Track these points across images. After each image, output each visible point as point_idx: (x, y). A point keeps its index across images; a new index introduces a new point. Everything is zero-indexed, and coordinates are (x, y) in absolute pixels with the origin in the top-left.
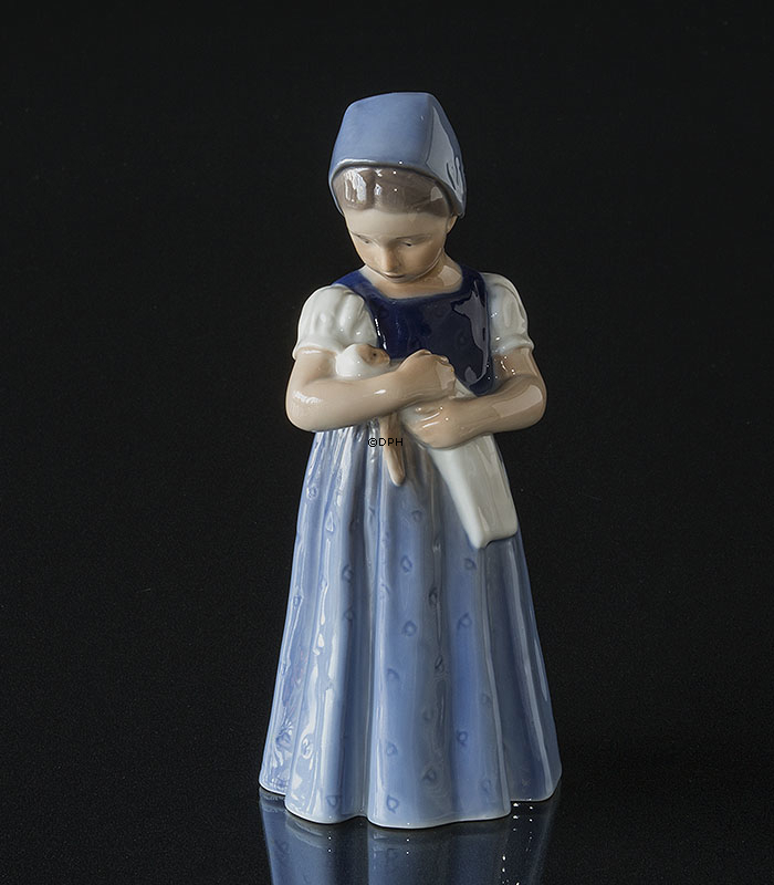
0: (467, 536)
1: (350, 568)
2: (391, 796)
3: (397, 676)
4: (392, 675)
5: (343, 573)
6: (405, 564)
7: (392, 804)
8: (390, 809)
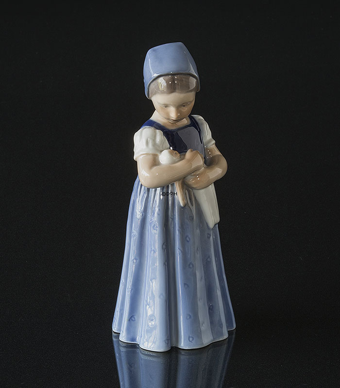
0: (207, 224)
1: (165, 244)
2: (190, 336)
3: (188, 286)
4: (186, 286)
5: (163, 246)
6: (188, 239)
7: (191, 339)
8: (190, 341)
